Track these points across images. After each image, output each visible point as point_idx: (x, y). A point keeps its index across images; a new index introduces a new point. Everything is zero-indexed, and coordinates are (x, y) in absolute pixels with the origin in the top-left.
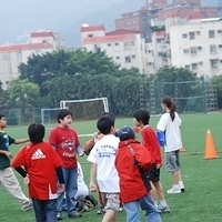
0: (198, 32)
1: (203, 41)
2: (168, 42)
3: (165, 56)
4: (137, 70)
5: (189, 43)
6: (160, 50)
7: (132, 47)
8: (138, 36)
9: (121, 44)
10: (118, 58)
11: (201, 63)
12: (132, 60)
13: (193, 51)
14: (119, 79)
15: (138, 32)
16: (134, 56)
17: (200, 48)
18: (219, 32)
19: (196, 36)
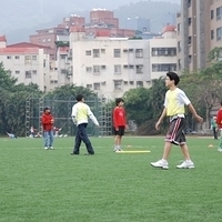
0: (103, 50)
1: (107, 59)
2: (70, 59)
3: (67, 73)
4: (36, 87)
5: (93, 61)
6: (63, 67)
7: (34, 62)
8: (41, 50)
9: (22, 57)
10: (17, 72)
11: (104, 83)
12: (33, 76)
13: (96, 70)
14: (13, 94)
15: (41, 47)
16: (35, 72)
17: (104, 67)
18: (125, 51)
19: (101, 54)
